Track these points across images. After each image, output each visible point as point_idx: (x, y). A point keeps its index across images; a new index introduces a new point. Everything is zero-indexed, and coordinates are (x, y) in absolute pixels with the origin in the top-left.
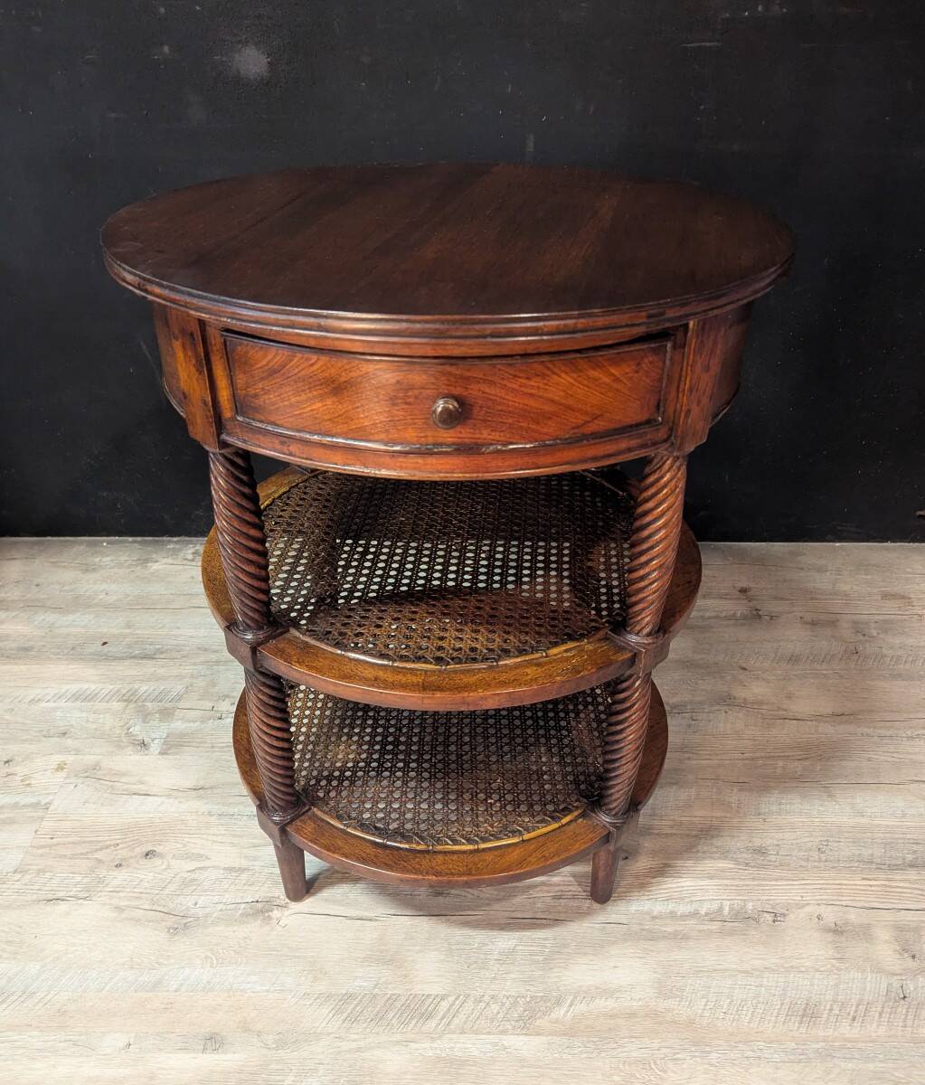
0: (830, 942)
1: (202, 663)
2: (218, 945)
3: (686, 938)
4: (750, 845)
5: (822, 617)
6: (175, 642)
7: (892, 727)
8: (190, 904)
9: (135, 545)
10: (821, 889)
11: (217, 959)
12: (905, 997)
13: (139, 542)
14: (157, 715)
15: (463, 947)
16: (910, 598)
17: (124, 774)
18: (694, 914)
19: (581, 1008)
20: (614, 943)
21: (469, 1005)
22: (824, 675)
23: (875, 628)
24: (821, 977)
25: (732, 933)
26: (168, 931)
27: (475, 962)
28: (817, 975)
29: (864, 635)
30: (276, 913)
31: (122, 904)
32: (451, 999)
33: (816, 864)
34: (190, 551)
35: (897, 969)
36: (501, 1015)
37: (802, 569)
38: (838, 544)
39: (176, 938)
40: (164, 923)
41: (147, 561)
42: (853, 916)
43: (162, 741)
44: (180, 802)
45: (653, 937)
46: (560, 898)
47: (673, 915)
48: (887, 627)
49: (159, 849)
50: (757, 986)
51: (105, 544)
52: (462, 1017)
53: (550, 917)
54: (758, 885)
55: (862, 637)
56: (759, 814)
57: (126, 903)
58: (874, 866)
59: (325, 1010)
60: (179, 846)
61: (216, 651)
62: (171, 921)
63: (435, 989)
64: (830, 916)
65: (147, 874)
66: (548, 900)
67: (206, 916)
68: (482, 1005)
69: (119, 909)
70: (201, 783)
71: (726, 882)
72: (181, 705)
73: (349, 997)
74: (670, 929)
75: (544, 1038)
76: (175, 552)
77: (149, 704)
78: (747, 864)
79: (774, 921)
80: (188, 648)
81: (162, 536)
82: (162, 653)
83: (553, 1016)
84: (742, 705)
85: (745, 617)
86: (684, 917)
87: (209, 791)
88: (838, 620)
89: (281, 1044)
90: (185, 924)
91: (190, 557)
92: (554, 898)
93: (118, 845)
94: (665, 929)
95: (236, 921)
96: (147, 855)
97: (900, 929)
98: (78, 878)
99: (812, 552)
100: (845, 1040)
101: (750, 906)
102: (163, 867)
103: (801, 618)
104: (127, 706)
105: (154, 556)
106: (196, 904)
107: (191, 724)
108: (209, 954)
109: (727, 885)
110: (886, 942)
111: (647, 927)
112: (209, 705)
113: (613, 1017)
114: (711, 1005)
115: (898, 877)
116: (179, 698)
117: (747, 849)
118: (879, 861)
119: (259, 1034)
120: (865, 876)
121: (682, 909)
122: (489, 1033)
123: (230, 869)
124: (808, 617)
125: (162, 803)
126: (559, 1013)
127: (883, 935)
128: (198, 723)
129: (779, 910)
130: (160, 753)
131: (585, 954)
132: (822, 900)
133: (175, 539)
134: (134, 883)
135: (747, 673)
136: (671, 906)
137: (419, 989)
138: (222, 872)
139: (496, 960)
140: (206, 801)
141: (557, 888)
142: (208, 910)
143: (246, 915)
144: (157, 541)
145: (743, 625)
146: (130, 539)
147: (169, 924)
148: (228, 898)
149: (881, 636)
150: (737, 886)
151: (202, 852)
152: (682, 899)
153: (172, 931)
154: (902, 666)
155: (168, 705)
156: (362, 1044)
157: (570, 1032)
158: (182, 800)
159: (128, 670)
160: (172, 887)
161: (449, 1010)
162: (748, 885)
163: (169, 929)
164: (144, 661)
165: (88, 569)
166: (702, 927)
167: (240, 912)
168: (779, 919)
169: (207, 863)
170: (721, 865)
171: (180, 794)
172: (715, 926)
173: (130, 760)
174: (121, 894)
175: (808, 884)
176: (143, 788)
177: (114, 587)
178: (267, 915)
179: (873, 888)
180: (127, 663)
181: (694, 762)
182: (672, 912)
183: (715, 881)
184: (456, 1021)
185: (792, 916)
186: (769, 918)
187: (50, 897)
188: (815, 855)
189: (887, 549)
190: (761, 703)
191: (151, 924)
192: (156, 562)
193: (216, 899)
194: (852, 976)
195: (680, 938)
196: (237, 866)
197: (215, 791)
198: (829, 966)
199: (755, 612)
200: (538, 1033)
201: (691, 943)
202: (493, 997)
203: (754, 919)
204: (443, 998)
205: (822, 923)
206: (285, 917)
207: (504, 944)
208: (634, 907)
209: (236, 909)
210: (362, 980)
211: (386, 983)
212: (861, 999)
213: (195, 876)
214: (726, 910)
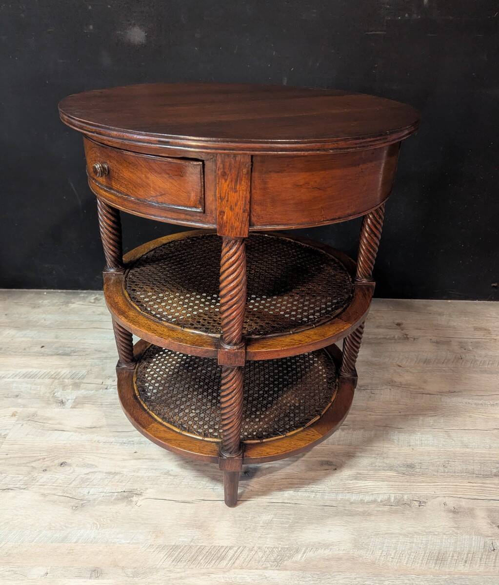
0: (451, 518)
1: (98, 358)
2: (100, 516)
3: (370, 514)
4: (405, 463)
5: (442, 339)
6: (82, 347)
7: (482, 399)
8: (86, 493)
9: (62, 294)
10: (445, 488)
11: (100, 525)
12: (494, 550)
13: (64, 293)
14: (71, 386)
15: (242, 518)
16: (489, 330)
17: (50, 419)
18: (374, 501)
19: (310, 554)
20: (329, 517)
21: (246, 552)
22: (444, 370)
23: (471, 346)
24: (447, 538)
25: (396, 512)
26: (72, 508)
27: (249, 528)
28: (445, 537)
29: (465, 349)
30: (135, 499)
31: (46, 492)
32: (235, 549)
33: (442, 474)
34: (93, 298)
35: (489, 533)
36: (264, 559)
37: (430, 313)
38: (449, 301)
39: (76, 512)
40: (69, 504)
41: (68, 303)
42: (464, 503)
43: (73, 400)
44: (82, 435)
45: (352, 514)
46: (298, 491)
47: (362, 502)
48: (477, 345)
49: (68, 461)
50: (410, 543)
51: (45, 293)
52: (241, 559)
53: (293, 502)
54: (410, 485)
55: (464, 350)
56: (410, 446)
57: (49, 492)
58: (475, 475)
59: (162, 555)
60: (80, 460)
61: (105, 352)
62: (74, 503)
63: (226, 543)
64: (451, 503)
65: (61, 476)
66: (291, 492)
67: (94, 500)
68: (253, 552)
69: (43, 495)
70: (95, 425)
71: (391, 483)
72: (85, 381)
73: (175, 548)
74: (361, 510)
75: (289, 572)
76: (84, 298)
77: (66, 380)
78: (404, 474)
79: (419, 506)
80: (90, 350)
81: (77, 290)
82: (75, 352)
83: (294, 559)
84: (400, 386)
85: (400, 339)
86: (368, 503)
87: (99, 429)
88: (451, 341)
89: (136, 574)
90: (82, 504)
91: (93, 301)
92: (295, 491)
93: (45, 458)
94: (357, 509)
95: (112, 502)
96: (61, 464)
97: (490, 511)
98: (21, 477)
99: (436, 305)
100: (462, 574)
101: (406, 497)
102: (71, 471)
103: (431, 339)
104: (54, 381)
105: (73, 300)
106: (89, 493)
107: (90, 392)
108: (96, 522)
109: (392, 485)
110: (483, 518)
111: (347, 508)
112: (100, 381)
113: (328, 560)
114: (384, 553)
115: (488, 482)
116: (83, 377)
117: (404, 465)
118: (477, 472)
119: (123, 568)
120: (469, 481)
121: (367, 498)
122: (257, 569)
123: (109, 473)
124: (434, 339)
125: (72, 435)
126: (298, 557)
127: (481, 514)
128: (93, 392)
129: (421, 499)
130: (71, 408)
131: (312, 523)
132: (446, 494)
133: (85, 291)
134: (54, 481)
135: (401, 368)
136: (361, 497)
137: (216, 543)
138: (105, 474)
139: (261, 526)
140: (96, 435)
142: (95, 497)
143: (117, 499)
144: (74, 292)
145: (398, 342)
146: (60, 291)
147: (72, 504)
148: (108, 489)
149: (475, 350)
150: (398, 485)
151: (93, 463)
152: (367, 492)
153: (74, 508)
154: (486, 366)
155: (77, 381)
156: (183, 574)
157: (304, 569)
158: (83, 434)
159: (55, 361)
160: (74, 483)
161: (234, 555)
162: (404, 485)
163: (73, 507)
164: (65, 357)
165: (35, 306)
166: (378, 509)
167: (114, 498)
168: (422, 504)
169: (96, 470)
170: (389, 474)
171: (82, 430)
172: (387, 508)
173: (54, 411)
174: (45, 487)
175: (438, 485)
176: (61, 427)
177: (49, 316)
178: (129, 499)
179: (474, 488)
180: (55, 357)
181: (373, 417)
182: (361, 500)
183: (386, 483)
184: (238, 561)
185: (429, 503)
186: (417, 504)
187: (5, 488)
188: (442, 469)
189: (476, 304)
190: (410, 385)
191: (63, 504)
192: (74, 303)
193: (101, 490)
194: (464, 537)
195: (366, 514)
196: (113, 471)
197: (102, 429)
198: (451, 532)
199: (405, 336)
200: (285, 569)
201: (373, 518)
202: (259, 548)
203: (408, 505)
204: (231, 548)
205: (446, 507)
206: (140, 501)
207: (266, 517)
208: (340, 497)
209: (112, 496)
210: (184, 537)
211: (198, 539)
212: (469, 551)
213: (89, 476)
214: (392, 499)
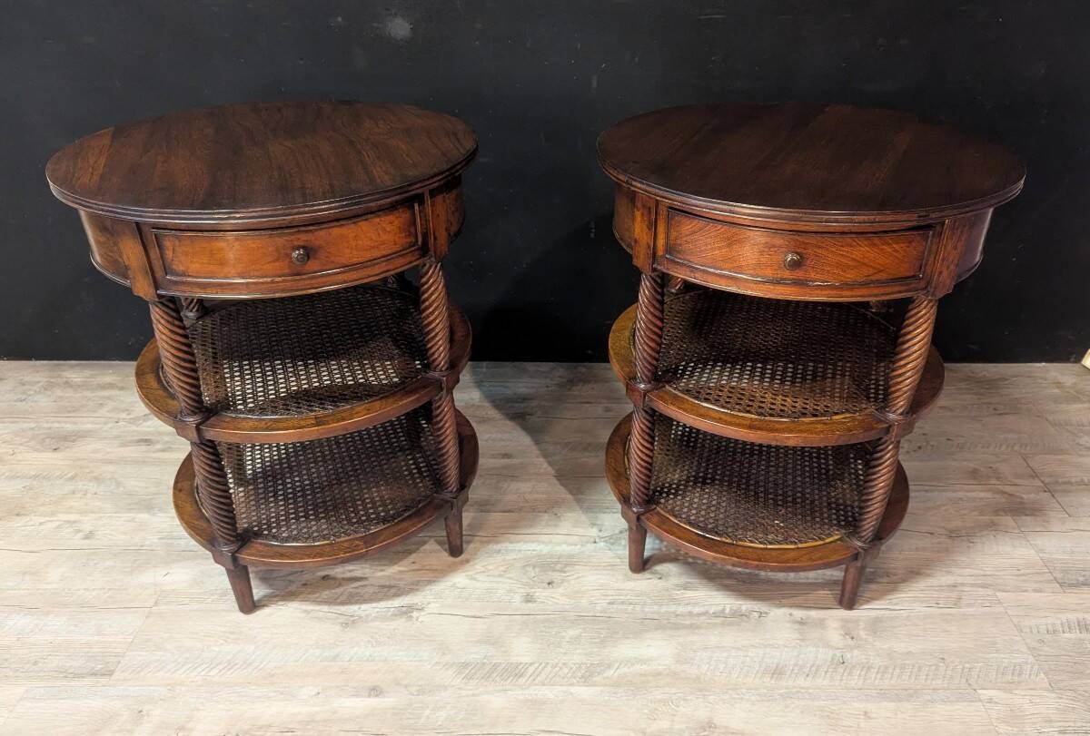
0: (796, 630)
2: (376, 633)
3: (698, 627)
11: (376, 642)
12: (843, 663)
18: (706, 613)
19: (624, 670)
20: (648, 631)
21: (549, 669)
24: (788, 650)
25: (731, 624)
27: (553, 643)
28: (786, 649)
30: (415, 614)
32: (536, 665)
35: (840, 645)
36: (570, 675)
39: (347, 629)
40: (338, 620)
42: (814, 614)
45: (676, 627)
46: (612, 603)
47: (690, 613)
49: (332, 574)
50: (744, 657)
52: (543, 675)
53: (606, 616)
57: (311, 609)
59: (450, 672)
62: (342, 619)
63: (525, 660)
65: (324, 590)
66: (605, 604)
67: (367, 616)
68: (557, 669)
69: (306, 611)
73: (466, 665)
74: (688, 622)
75: (599, 689)
78: (744, 582)
79: (760, 617)
83: (605, 675)
86: (699, 615)
89: (421, 692)
90: (353, 621)
92: (609, 603)
93: (302, 572)
94: (684, 622)
95: (388, 618)
96: (324, 578)
97: (846, 621)
100: (803, 688)
101: (744, 608)
102: (336, 585)
106: (360, 608)
108: (371, 639)
110: (836, 629)
111: (672, 621)
113: (645, 675)
114: (712, 668)
119: (406, 686)
121: (696, 610)
122: (561, 685)
123: (383, 586)
126: (610, 673)
127: (834, 625)
129: (763, 610)
131: (628, 638)
132: (794, 604)
134: (316, 596)
136: (689, 608)
137: (514, 660)
138: (377, 588)
139: (567, 642)
141: (611, 598)
142: (367, 612)
143: (395, 615)
147: (341, 621)
148: (382, 604)
156: (475, 692)
157: (616, 684)
160: (342, 598)
161: (534, 672)
166: (709, 621)
167: (390, 614)
168: (763, 615)
169: (366, 583)
172: (719, 620)
174: (307, 603)
178: (409, 615)
182: (690, 612)
184: (539, 678)
185: (772, 614)
186: (756, 615)
191: (329, 621)
194: (809, 650)
195: (694, 628)
196: (387, 584)
198: (794, 644)
200: (594, 685)
201: (702, 631)
202: (564, 664)
203: (746, 616)
204: (531, 664)
205: (792, 618)
206: (423, 617)
207: (572, 632)
208: (664, 609)
209: (388, 611)
210: (475, 654)
211: (491, 656)
212: (814, 664)
213: (359, 590)
214: (728, 610)
